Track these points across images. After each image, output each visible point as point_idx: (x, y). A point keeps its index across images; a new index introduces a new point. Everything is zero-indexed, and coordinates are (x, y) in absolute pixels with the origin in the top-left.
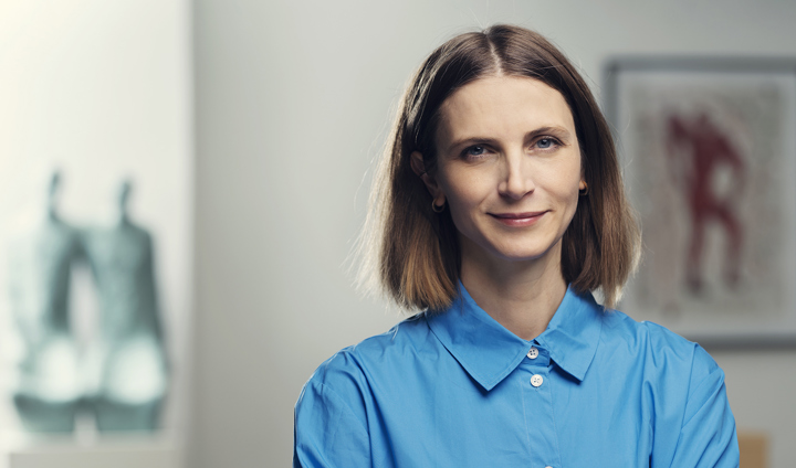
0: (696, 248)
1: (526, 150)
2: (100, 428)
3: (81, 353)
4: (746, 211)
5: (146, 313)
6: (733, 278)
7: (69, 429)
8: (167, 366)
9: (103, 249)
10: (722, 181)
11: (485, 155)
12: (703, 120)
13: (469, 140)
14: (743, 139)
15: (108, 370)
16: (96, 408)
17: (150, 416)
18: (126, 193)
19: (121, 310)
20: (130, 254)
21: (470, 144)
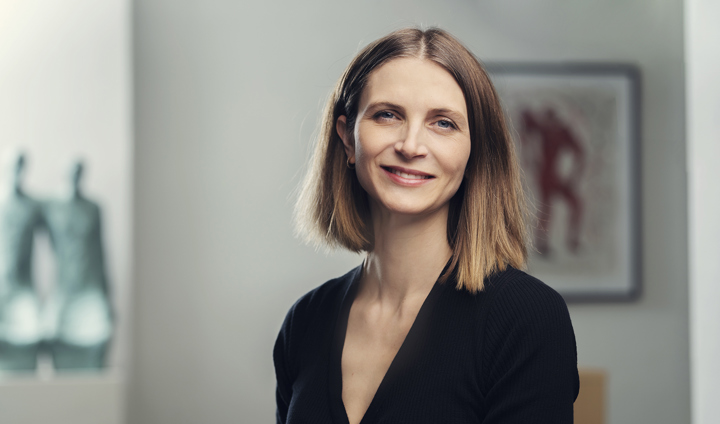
0: (545, 218)
1: (427, 124)
2: (57, 367)
4: (584, 189)
5: (94, 271)
6: (574, 244)
7: (32, 367)
8: (112, 315)
9: (59, 219)
10: (566, 164)
12: (550, 114)
13: (383, 104)
14: (583, 131)
15: (63, 320)
16: (54, 349)
17: (98, 356)
18: (79, 172)
19: (73, 270)
20: (82, 223)
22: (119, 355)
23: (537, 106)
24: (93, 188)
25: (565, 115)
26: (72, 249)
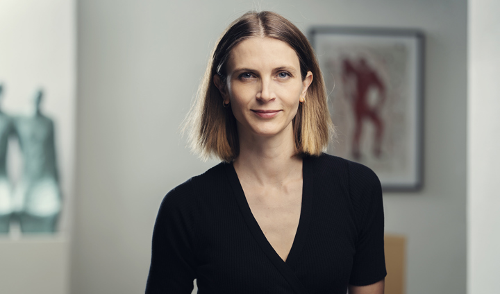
0: (357, 135)
1: (273, 78)
2: (23, 231)
3: (13, 188)
4: (385, 114)
5: (49, 166)
7: (7, 231)
8: (61, 196)
10: (373, 97)
11: (251, 78)
12: (363, 62)
13: (243, 69)
14: (384, 74)
15: (28, 198)
16: (21, 218)
17: (52, 223)
18: (40, 97)
19: (35, 164)
20: (41, 132)
21: (244, 71)
22: (65, 223)
23: (353, 56)
24: (49, 108)
25: (373, 63)
26: (34, 150)
